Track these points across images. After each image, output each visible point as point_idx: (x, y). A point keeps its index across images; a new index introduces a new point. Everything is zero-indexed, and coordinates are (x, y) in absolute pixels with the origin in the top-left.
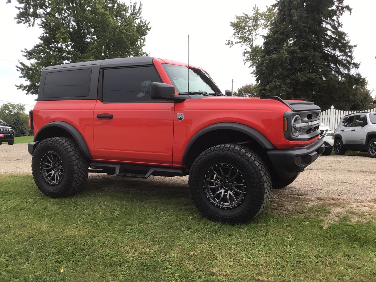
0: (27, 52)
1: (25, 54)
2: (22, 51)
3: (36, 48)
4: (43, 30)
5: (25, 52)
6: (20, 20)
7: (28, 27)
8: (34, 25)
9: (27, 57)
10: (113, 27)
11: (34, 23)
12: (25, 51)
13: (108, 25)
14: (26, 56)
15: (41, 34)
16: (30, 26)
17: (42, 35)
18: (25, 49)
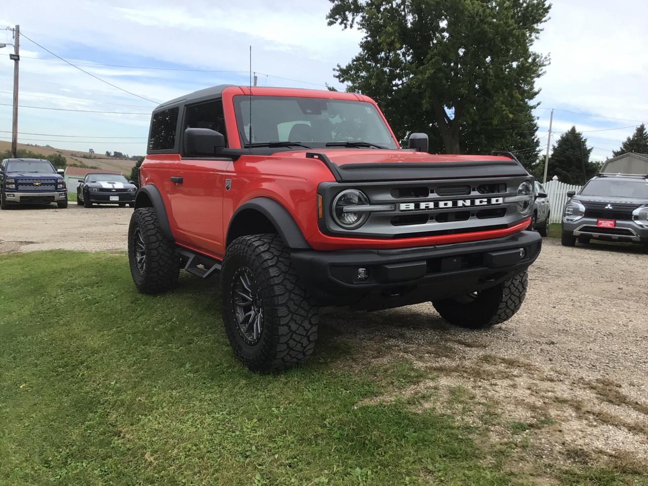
0: (341, 70)
1: (337, 73)
2: (334, 70)
3: (355, 63)
4: (366, 33)
5: (338, 71)
6: (332, 19)
7: (343, 30)
8: (353, 25)
9: (340, 79)
10: (471, 14)
11: (353, 21)
12: (338, 68)
13: (462, 12)
14: (338, 77)
15: (363, 39)
16: (346, 27)
17: (365, 40)
18: (338, 66)
